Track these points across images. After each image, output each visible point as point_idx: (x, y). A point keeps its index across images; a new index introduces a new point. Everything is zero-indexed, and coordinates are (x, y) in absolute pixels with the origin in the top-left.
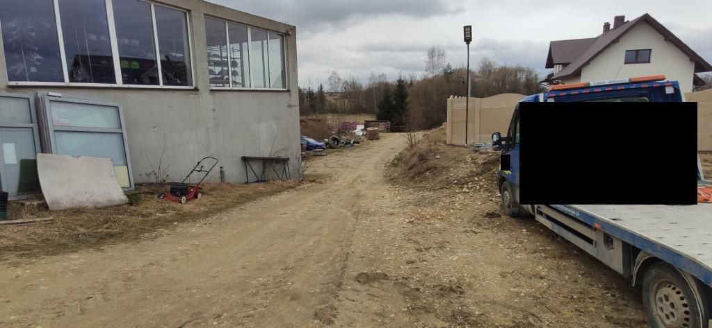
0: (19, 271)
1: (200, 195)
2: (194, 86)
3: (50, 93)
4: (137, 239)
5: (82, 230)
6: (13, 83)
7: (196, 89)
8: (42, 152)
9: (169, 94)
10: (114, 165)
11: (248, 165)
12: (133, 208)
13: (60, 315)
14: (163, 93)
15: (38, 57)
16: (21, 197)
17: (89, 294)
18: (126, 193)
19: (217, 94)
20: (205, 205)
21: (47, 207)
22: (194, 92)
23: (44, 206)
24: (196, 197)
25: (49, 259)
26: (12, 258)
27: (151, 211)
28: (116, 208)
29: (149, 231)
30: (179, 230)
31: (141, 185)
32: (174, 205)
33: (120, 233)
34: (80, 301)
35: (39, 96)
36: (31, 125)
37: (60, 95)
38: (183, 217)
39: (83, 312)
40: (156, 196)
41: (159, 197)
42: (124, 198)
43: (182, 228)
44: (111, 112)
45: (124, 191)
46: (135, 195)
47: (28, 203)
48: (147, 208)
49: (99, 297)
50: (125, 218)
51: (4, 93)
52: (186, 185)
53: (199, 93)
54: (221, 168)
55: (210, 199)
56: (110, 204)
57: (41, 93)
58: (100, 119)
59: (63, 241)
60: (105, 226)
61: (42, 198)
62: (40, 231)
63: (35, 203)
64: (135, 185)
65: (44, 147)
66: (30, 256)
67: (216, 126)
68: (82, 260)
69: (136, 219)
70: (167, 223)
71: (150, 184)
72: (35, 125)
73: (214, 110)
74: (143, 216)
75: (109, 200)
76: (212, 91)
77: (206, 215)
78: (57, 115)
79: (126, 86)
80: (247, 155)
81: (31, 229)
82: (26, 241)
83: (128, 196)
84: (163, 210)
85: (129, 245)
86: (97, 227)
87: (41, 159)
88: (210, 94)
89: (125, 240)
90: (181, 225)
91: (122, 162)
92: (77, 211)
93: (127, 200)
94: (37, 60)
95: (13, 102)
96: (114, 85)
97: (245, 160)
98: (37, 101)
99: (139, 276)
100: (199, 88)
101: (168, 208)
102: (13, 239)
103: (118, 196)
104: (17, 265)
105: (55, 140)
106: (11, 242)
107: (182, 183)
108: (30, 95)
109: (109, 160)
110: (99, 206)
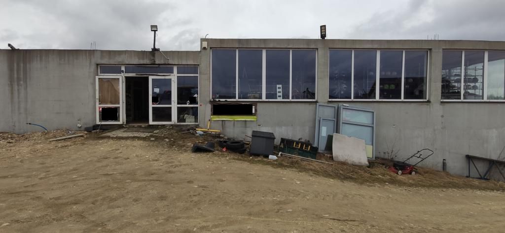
0: (311, 178)
1: (413, 173)
2: (427, 99)
3: (344, 105)
4: (362, 183)
5: (341, 172)
6: (330, 100)
7: (429, 102)
8: (337, 132)
9: (407, 105)
10: (366, 144)
11: (471, 162)
12: (368, 169)
13: (316, 197)
14: (403, 104)
15: (345, 86)
16: (326, 152)
17: (329, 194)
18: (369, 161)
19: (447, 105)
20: (414, 180)
21: (333, 159)
22: (427, 104)
23: (332, 158)
24: (410, 173)
25: (323, 178)
26: (311, 173)
27: (376, 173)
28: (360, 167)
29: (370, 182)
30: (386, 187)
31: (378, 158)
32: (392, 174)
33: (356, 178)
34: (325, 195)
35: (340, 106)
36: (334, 119)
37: (348, 105)
38: (393, 182)
39: (323, 199)
40: (384, 166)
41: (385, 167)
42: (367, 163)
43: (388, 187)
44: (370, 115)
45: (368, 160)
46: (373, 163)
47: (326, 155)
48: (376, 171)
49: (332, 197)
50: (362, 172)
51: (326, 104)
52: (406, 163)
53: (431, 104)
54: (444, 160)
55: (420, 177)
56: (360, 164)
57: (340, 104)
58: (363, 118)
59: (331, 173)
60: (352, 173)
61: (332, 154)
62: (325, 167)
63: (329, 155)
64: (376, 158)
65: (337, 131)
66: (317, 175)
67: (443, 128)
68: (333, 183)
69: (367, 175)
70: (382, 182)
71: (383, 159)
72: (335, 120)
73: (442, 116)
74: (371, 174)
75: (360, 163)
76: (442, 102)
77: (411, 185)
78: (345, 115)
79: (381, 100)
80: (471, 154)
81: (322, 165)
82: (319, 169)
83: (369, 162)
84: (384, 175)
85: (356, 184)
86: (348, 173)
87: (335, 136)
88: (441, 105)
89: (356, 182)
90: (389, 185)
91: (371, 143)
92: (344, 163)
93: (368, 164)
94: (345, 88)
95: (329, 108)
96: (374, 100)
97: (469, 158)
98: (338, 108)
99: (350, 197)
100: (431, 100)
101: (388, 174)
102: (314, 167)
103: (364, 161)
104: (311, 176)
105: (343, 128)
106: (314, 168)
107: (403, 163)
108: (336, 105)
109: (364, 141)
110: (354, 163)
